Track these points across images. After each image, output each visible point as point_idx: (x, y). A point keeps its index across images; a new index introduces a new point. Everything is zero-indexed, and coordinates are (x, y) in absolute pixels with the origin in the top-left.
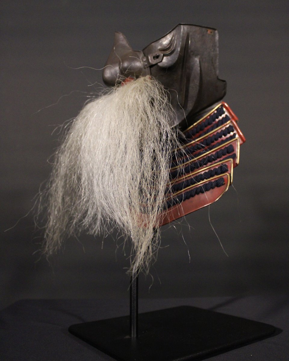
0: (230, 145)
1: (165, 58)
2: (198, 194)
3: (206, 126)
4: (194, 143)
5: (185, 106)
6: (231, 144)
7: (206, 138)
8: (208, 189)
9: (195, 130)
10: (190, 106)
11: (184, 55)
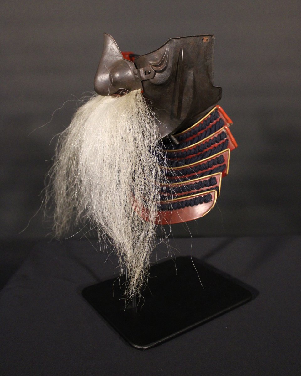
0: (221, 156)
1: (157, 74)
2: (188, 206)
3: (199, 131)
4: (187, 149)
5: (178, 116)
6: (222, 154)
7: (199, 145)
8: (197, 203)
9: (189, 134)
10: (183, 116)
11: (177, 70)
